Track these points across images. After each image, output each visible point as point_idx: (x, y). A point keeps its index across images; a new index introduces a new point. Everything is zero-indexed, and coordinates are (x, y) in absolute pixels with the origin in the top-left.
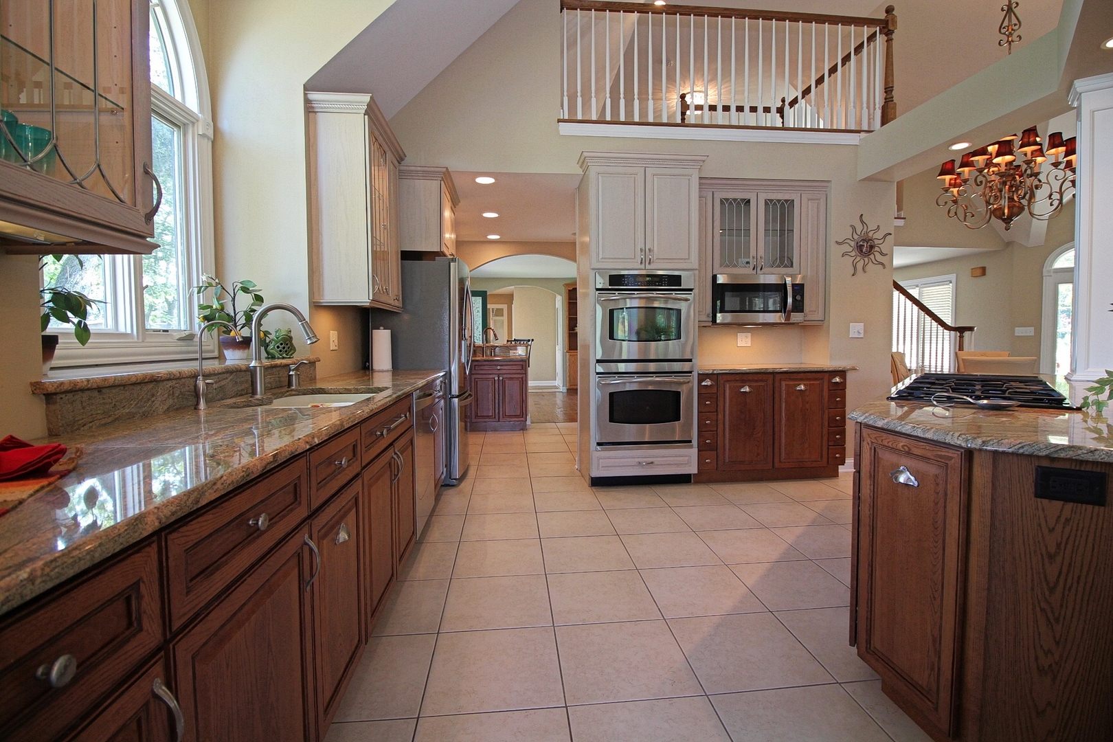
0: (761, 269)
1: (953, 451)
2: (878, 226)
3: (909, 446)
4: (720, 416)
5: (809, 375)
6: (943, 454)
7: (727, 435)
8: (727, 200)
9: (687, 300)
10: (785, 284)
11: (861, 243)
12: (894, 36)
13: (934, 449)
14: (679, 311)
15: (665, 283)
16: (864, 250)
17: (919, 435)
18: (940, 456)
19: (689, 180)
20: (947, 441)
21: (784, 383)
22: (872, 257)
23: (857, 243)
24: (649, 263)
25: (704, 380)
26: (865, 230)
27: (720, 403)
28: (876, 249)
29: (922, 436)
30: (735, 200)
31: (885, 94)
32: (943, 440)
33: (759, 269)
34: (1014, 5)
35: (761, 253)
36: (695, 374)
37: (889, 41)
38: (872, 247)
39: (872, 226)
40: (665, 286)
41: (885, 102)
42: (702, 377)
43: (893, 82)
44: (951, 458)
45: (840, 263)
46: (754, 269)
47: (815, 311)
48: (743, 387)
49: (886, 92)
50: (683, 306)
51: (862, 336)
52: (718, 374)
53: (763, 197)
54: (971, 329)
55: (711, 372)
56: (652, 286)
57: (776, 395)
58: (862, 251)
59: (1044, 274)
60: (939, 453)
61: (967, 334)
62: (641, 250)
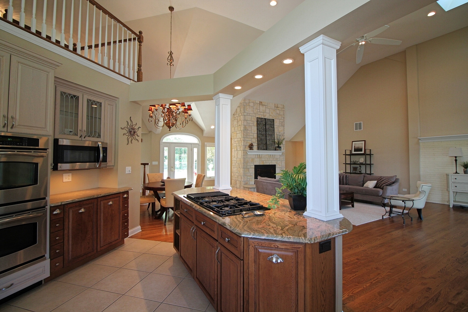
0: (85, 138)
1: (301, 245)
2: (136, 123)
3: (278, 245)
4: (66, 232)
5: (114, 196)
6: (296, 246)
7: (70, 242)
8: (65, 93)
9: (42, 156)
10: (98, 147)
11: (131, 130)
12: (142, 44)
13: (291, 245)
14: (37, 164)
15: (25, 144)
16: (132, 133)
17: (286, 241)
18: (294, 248)
19: (47, 75)
20: (301, 242)
21: (102, 202)
22: (134, 136)
23: (129, 130)
24: (12, 128)
25: (55, 210)
26: (132, 124)
27: (66, 223)
28: (136, 133)
29: (288, 241)
30: (70, 94)
31: (138, 67)
32: (299, 242)
33: (83, 137)
34: (172, 53)
35: (85, 128)
36: (48, 207)
37: (140, 45)
38: (135, 132)
39: (134, 123)
40: (25, 146)
41: (138, 70)
42: (53, 209)
43: (141, 63)
44: (299, 248)
45: (122, 139)
46: (80, 137)
47: (111, 161)
48: (80, 209)
49: (138, 66)
50: (40, 161)
51: (130, 173)
52: (64, 205)
53: (86, 97)
54: (148, 164)
55: (60, 204)
56: (13, 145)
57: (99, 210)
58: (131, 134)
59: (161, 144)
60: (294, 246)
61: (146, 166)
62: (4, 116)
